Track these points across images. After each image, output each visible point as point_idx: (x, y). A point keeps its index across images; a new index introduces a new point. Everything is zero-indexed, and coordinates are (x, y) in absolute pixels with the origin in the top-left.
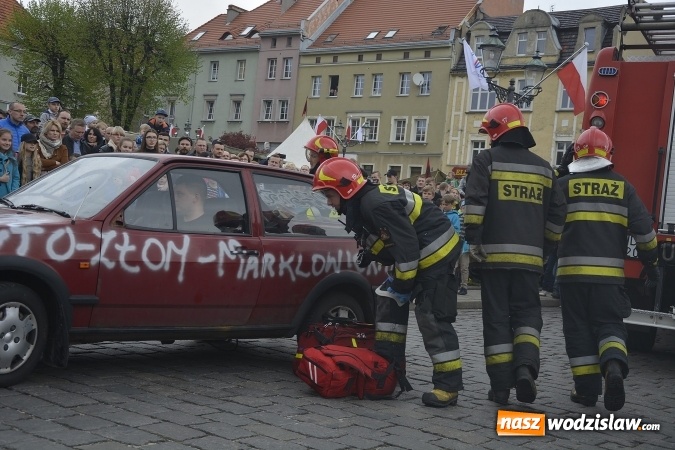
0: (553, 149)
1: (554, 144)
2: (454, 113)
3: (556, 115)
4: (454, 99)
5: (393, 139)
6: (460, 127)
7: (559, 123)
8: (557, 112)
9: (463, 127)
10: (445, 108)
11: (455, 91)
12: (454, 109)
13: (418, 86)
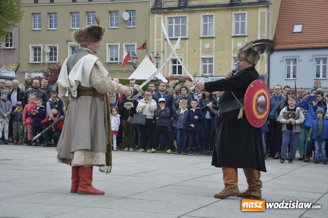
0: (232, 62)
1: (232, 59)
2: (156, 40)
3: (233, 39)
4: (155, 30)
5: (108, 60)
6: (162, 49)
7: (235, 44)
8: (233, 37)
9: (164, 49)
10: (149, 36)
11: (156, 24)
12: (155, 37)
13: (126, 21)
